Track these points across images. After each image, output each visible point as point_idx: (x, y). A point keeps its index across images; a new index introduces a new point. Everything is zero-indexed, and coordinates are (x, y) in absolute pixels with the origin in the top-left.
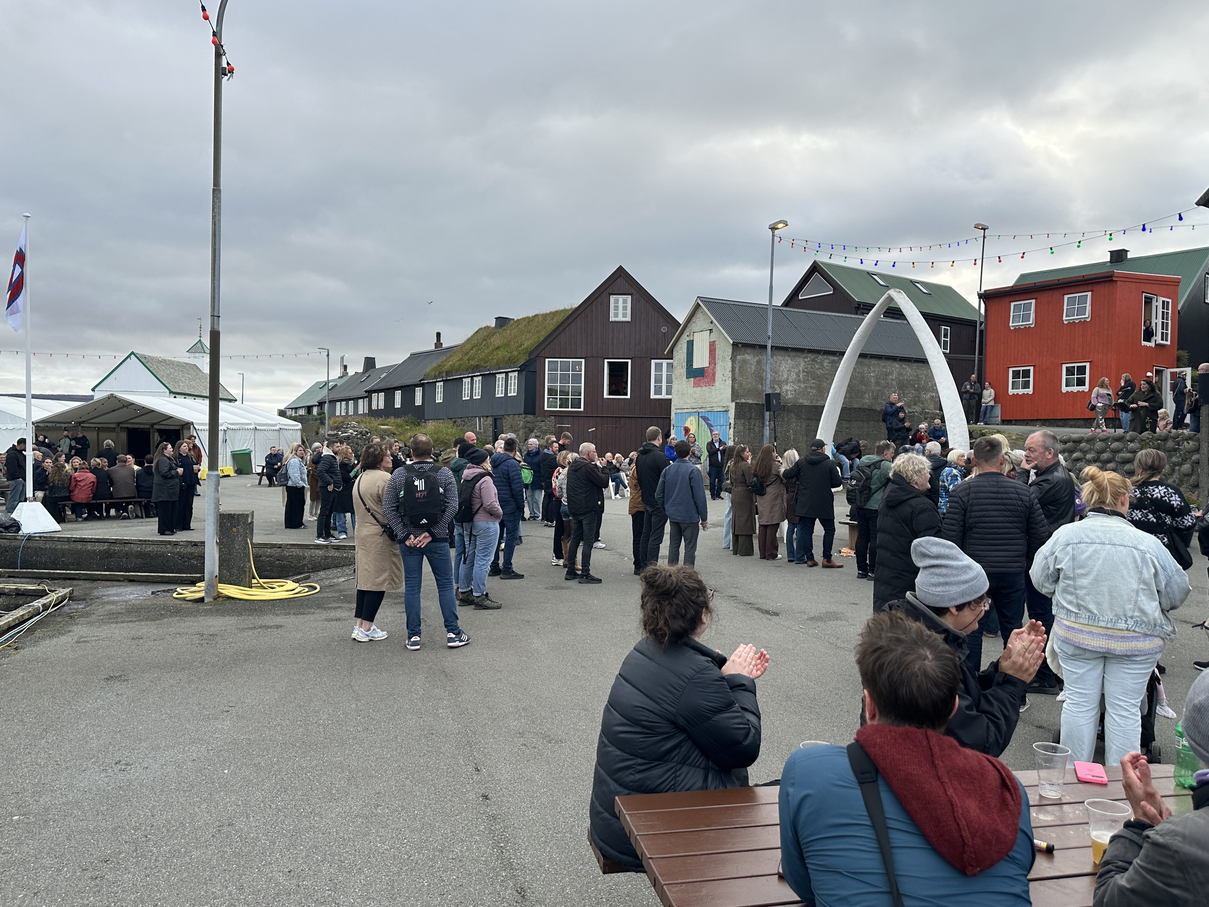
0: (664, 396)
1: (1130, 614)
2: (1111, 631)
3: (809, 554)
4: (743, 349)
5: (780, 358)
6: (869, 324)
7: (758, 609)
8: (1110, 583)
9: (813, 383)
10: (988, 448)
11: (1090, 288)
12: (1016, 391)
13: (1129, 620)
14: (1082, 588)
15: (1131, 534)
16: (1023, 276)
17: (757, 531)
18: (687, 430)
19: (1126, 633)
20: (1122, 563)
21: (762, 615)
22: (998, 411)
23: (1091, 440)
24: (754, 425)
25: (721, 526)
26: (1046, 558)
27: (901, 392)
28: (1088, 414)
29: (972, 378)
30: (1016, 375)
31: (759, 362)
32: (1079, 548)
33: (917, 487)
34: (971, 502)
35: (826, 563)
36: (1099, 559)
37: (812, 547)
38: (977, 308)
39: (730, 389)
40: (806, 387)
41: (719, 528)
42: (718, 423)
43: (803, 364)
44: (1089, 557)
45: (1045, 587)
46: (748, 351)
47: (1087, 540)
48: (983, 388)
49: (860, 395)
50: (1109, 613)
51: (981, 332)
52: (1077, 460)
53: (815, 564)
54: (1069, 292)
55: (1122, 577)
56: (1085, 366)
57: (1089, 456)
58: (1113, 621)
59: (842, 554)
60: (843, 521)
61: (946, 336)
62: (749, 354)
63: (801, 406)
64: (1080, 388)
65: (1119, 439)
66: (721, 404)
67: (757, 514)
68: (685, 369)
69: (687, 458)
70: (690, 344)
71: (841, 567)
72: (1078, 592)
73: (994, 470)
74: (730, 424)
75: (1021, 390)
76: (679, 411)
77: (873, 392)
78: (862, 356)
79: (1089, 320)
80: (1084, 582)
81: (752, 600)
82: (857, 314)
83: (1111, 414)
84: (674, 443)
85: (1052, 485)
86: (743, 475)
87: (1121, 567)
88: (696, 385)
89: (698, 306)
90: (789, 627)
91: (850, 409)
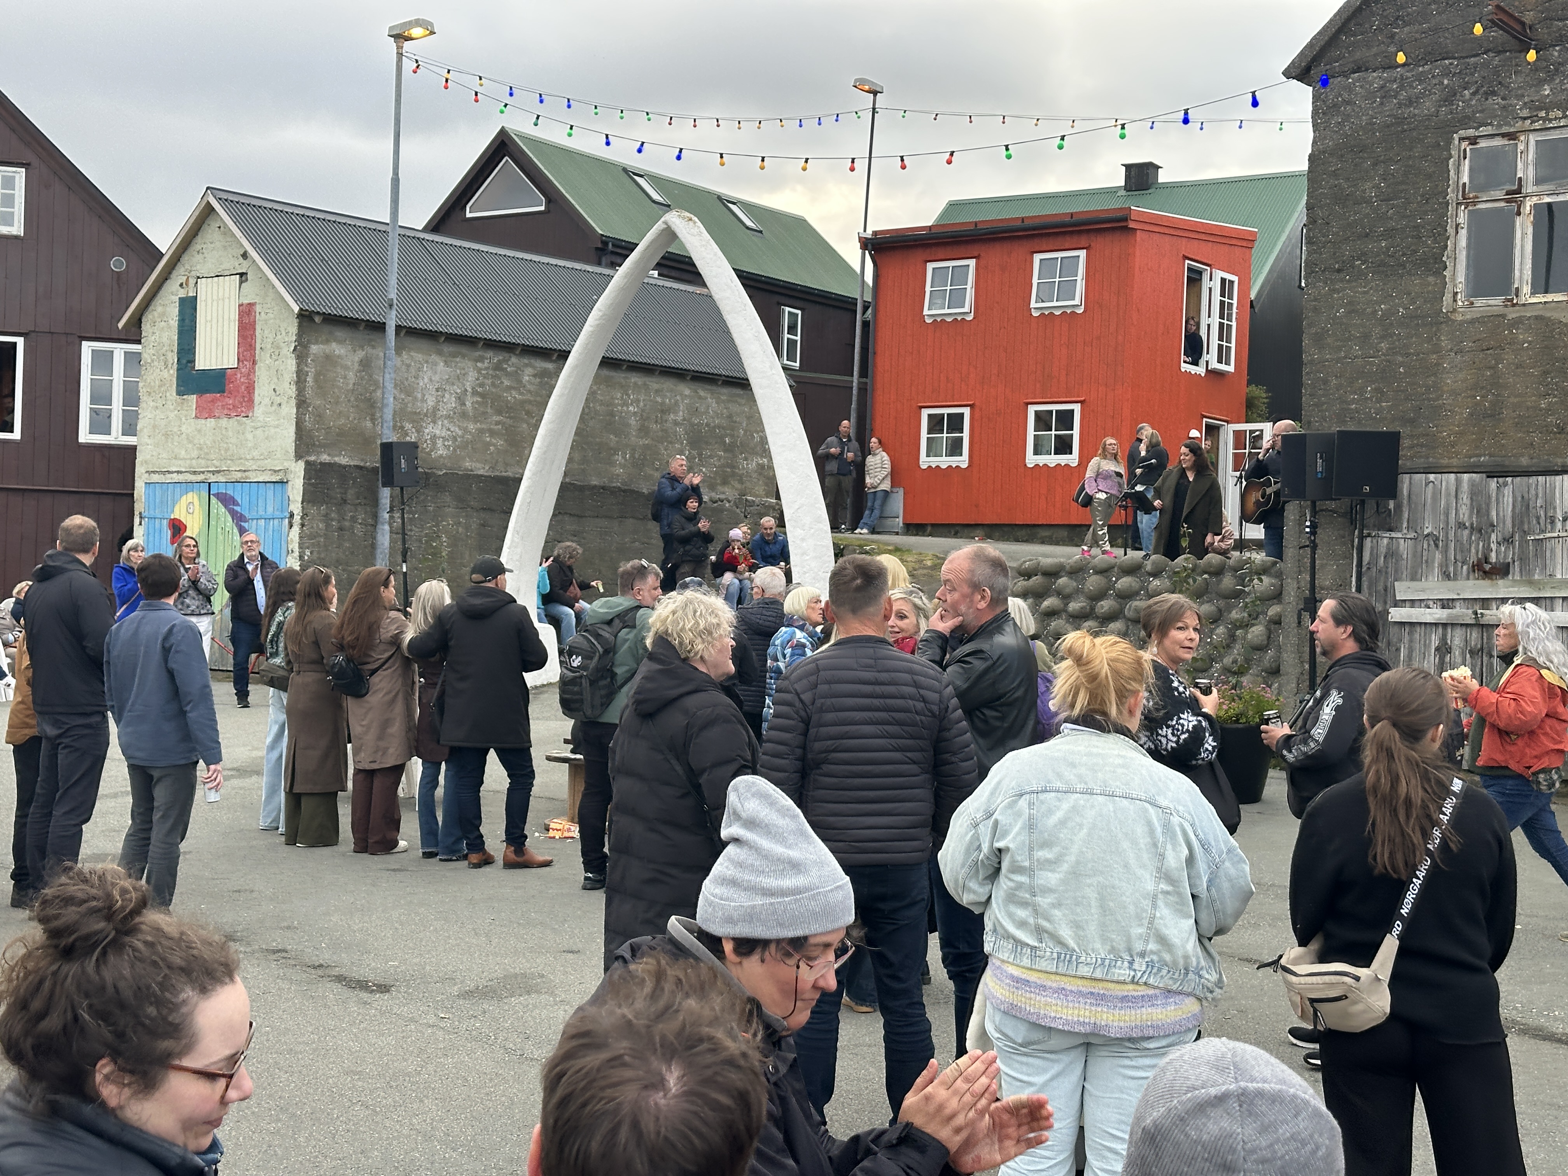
0: (116, 437)
1: (1138, 946)
2: (1101, 985)
3: (472, 836)
4: (327, 328)
5: (419, 356)
6: (623, 290)
7: (340, 979)
8: (1101, 879)
9: (497, 423)
10: (859, 581)
11: (1084, 241)
12: (934, 461)
13: (1137, 959)
14: (1047, 890)
15: (1144, 772)
16: (953, 206)
17: (350, 785)
18: (177, 528)
19: (1130, 990)
20: (1126, 834)
21: (347, 993)
22: (897, 504)
23: (1077, 571)
24: (354, 519)
25: (259, 773)
26: (976, 826)
27: (695, 452)
28: (1077, 515)
29: (841, 428)
30: (936, 423)
31: (366, 364)
32: (1042, 802)
33: (702, 668)
34: (819, 702)
35: (512, 856)
36: (1081, 826)
37: (480, 818)
38: (858, 269)
39: (292, 429)
40: (481, 431)
41: (254, 778)
42: (261, 513)
43: (472, 375)
44: (1063, 823)
45: (970, 890)
46: (340, 333)
47: (1058, 784)
48: (865, 451)
49: (604, 454)
50: (1098, 946)
51: (866, 324)
52: (1051, 614)
53: (488, 861)
54: (1044, 248)
55: (1126, 866)
56: (1073, 411)
57: (1074, 606)
58: (1107, 962)
59: (551, 833)
60: (555, 754)
61: (792, 329)
62: (340, 342)
63: (470, 477)
64: (1063, 459)
65: (1132, 570)
66: (269, 464)
67: (350, 742)
68: (173, 372)
69: (171, 601)
70: (189, 307)
71: (547, 864)
72: (1038, 899)
73: (870, 632)
74: (292, 515)
75: (944, 458)
76: (156, 478)
77: (634, 450)
78: (607, 363)
79: (1080, 311)
80: (1050, 878)
81: (325, 957)
82: (599, 264)
83: (1119, 517)
84: (137, 559)
85: (989, 663)
86: (316, 644)
87: (1126, 845)
88: (203, 412)
89: (207, 212)
90: (412, 1020)
91: (581, 489)
